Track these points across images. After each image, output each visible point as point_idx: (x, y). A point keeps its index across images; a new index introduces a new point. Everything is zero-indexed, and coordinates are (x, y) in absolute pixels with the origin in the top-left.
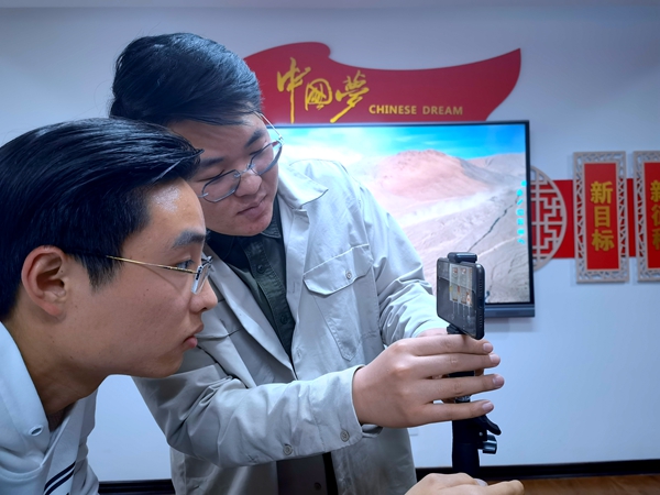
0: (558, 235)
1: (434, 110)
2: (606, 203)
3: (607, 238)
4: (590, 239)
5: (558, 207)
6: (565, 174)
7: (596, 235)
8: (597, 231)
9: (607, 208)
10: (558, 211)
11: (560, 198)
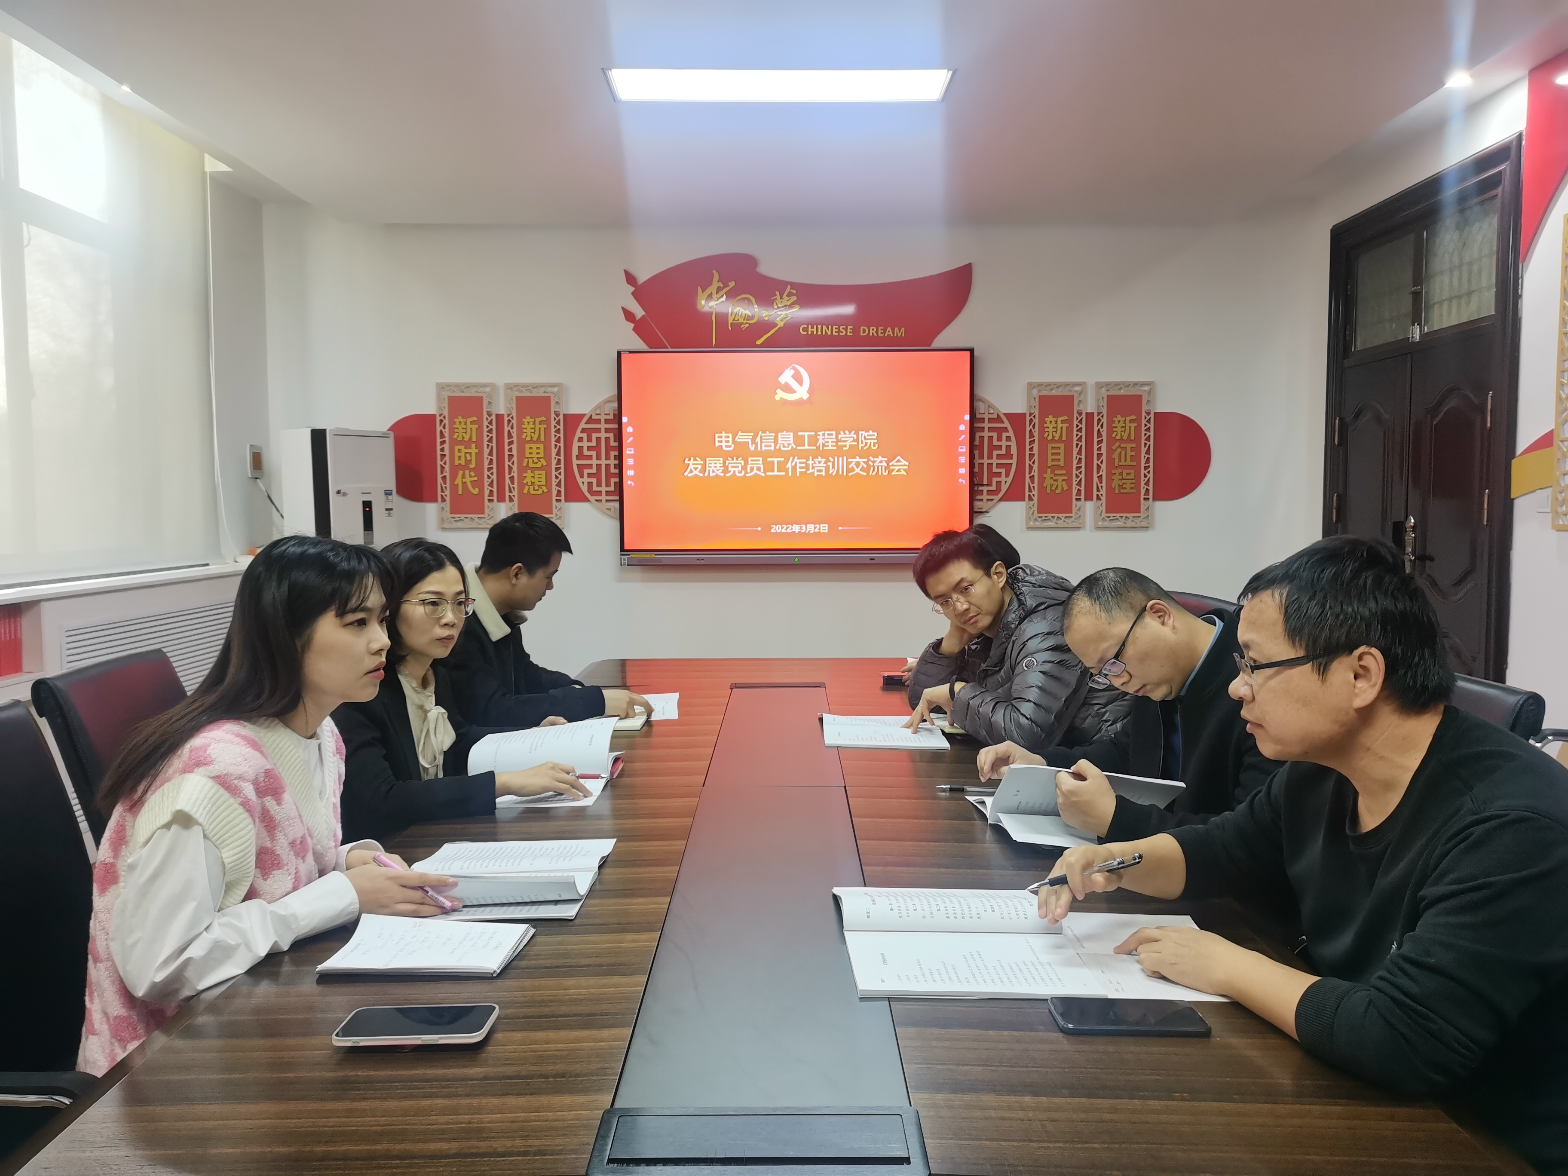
0: (1007, 476)
1: (873, 331)
2: (1060, 440)
3: (1060, 478)
4: (1042, 480)
5: (1008, 443)
6: (1019, 407)
7: (1048, 475)
8: (1049, 470)
9: (1062, 446)
10: (1008, 447)
11: (1011, 433)
